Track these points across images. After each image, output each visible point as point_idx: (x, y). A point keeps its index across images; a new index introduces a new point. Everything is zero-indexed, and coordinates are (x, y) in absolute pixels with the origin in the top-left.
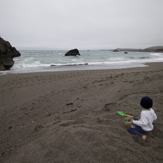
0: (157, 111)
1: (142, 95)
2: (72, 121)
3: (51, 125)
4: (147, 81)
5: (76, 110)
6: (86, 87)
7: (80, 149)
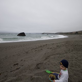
4: (58, 48)
5: (20, 68)
6: (27, 53)
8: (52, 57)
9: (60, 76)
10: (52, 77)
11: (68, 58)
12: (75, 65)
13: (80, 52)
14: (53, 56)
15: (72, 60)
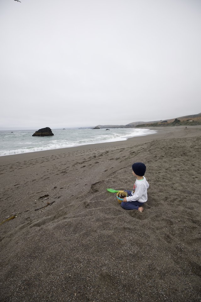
2: (50, 217)
4: (133, 156)
5: (54, 202)
6: (64, 172)
7: (64, 246)
8: (120, 171)
9: (134, 190)
10: (121, 195)
11: (152, 170)
12: (163, 178)
13: (176, 159)
14: (122, 170)
15: (160, 172)
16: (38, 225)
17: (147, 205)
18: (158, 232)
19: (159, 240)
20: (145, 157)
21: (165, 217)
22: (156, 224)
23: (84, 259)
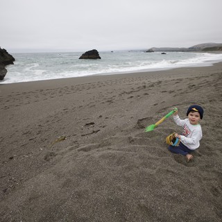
0: (206, 125)
1: (186, 107)
2: (95, 144)
3: (66, 152)
4: (192, 90)
5: (99, 130)
6: (110, 102)
7: (108, 174)
16: (85, 150)
17: (198, 152)
18: (205, 182)
19: (205, 190)
20: (207, 94)
21: (216, 169)
22: (204, 174)
23: (125, 189)
